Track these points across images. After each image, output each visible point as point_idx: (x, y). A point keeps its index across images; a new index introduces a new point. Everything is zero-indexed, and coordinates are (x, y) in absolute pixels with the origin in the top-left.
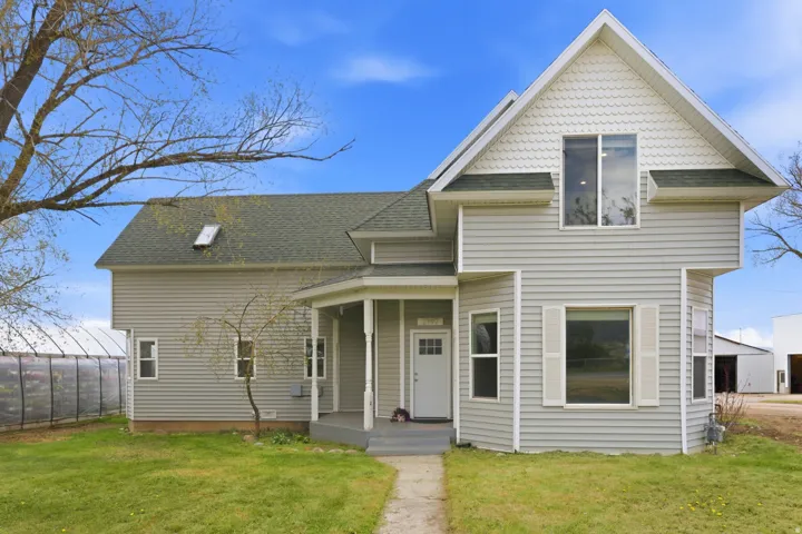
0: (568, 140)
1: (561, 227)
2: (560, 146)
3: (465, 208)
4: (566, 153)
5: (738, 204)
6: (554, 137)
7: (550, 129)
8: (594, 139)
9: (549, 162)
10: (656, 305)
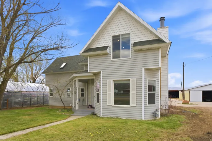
0: (113, 37)
1: (111, 59)
2: (111, 38)
3: (90, 56)
4: (113, 40)
5: (159, 49)
6: (110, 37)
7: (109, 34)
8: (119, 36)
9: (109, 43)
10: (135, 79)
